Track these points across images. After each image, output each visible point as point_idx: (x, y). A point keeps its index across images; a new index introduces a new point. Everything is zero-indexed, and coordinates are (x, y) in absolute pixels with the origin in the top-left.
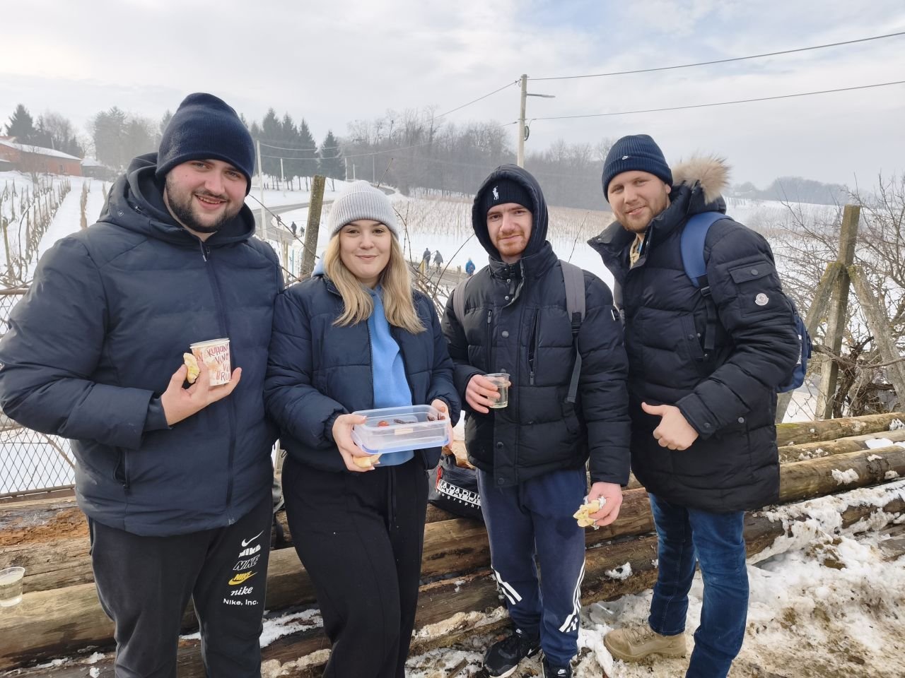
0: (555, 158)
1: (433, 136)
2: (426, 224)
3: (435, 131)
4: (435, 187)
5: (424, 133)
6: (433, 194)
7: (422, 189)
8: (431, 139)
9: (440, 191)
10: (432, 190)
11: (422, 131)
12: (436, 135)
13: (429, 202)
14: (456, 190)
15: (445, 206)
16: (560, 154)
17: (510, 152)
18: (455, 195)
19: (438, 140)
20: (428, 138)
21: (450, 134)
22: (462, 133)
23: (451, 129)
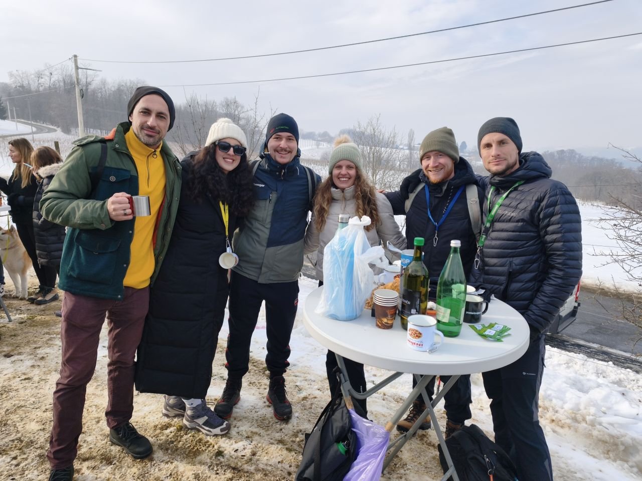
1: (89, 87)
3: (90, 84)
8: (87, 89)
12: (91, 87)
21: (103, 87)
22: (114, 87)
23: (104, 83)
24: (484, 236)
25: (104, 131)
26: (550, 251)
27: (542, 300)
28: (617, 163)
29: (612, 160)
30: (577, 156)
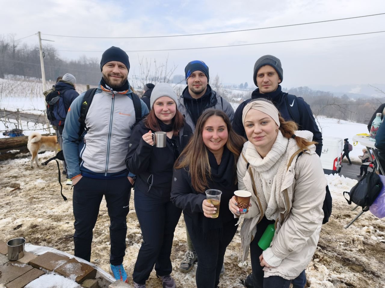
0: (82, 63)
1: (15, 49)
2: (14, 92)
3: (16, 47)
4: (20, 74)
5: (10, 47)
6: (19, 78)
7: (12, 75)
8: (14, 50)
9: (23, 77)
10: (18, 76)
11: (9, 46)
12: (17, 49)
13: (16, 82)
14: (32, 76)
15: (25, 84)
16: (84, 61)
17: (59, 59)
18: (31, 79)
19: (19, 51)
20: (13, 49)
21: (25, 48)
22: (32, 49)
23: (25, 46)
25: (26, 77)
28: (331, 94)
29: (328, 92)
30: (309, 90)
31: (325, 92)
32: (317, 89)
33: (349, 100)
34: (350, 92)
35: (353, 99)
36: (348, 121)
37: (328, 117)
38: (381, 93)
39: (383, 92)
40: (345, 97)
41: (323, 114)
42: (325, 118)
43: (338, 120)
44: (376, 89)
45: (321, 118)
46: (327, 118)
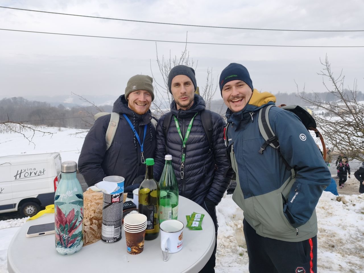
24: (184, 154)
26: (219, 154)
27: (218, 184)
28: (47, 104)
30: (25, 101)
31: (42, 103)
32: (34, 100)
33: (65, 109)
34: (65, 102)
35: (68, 108)
36: (67, 128)
37: (48, 126)
38: (86, 101)
39: (88, 101)
40: (61, 106)
41: (44, 124)
42: (46, 127)
43: (59, 128)
44: (80, 98)
45: (42, 128)
46: (48, 128)
